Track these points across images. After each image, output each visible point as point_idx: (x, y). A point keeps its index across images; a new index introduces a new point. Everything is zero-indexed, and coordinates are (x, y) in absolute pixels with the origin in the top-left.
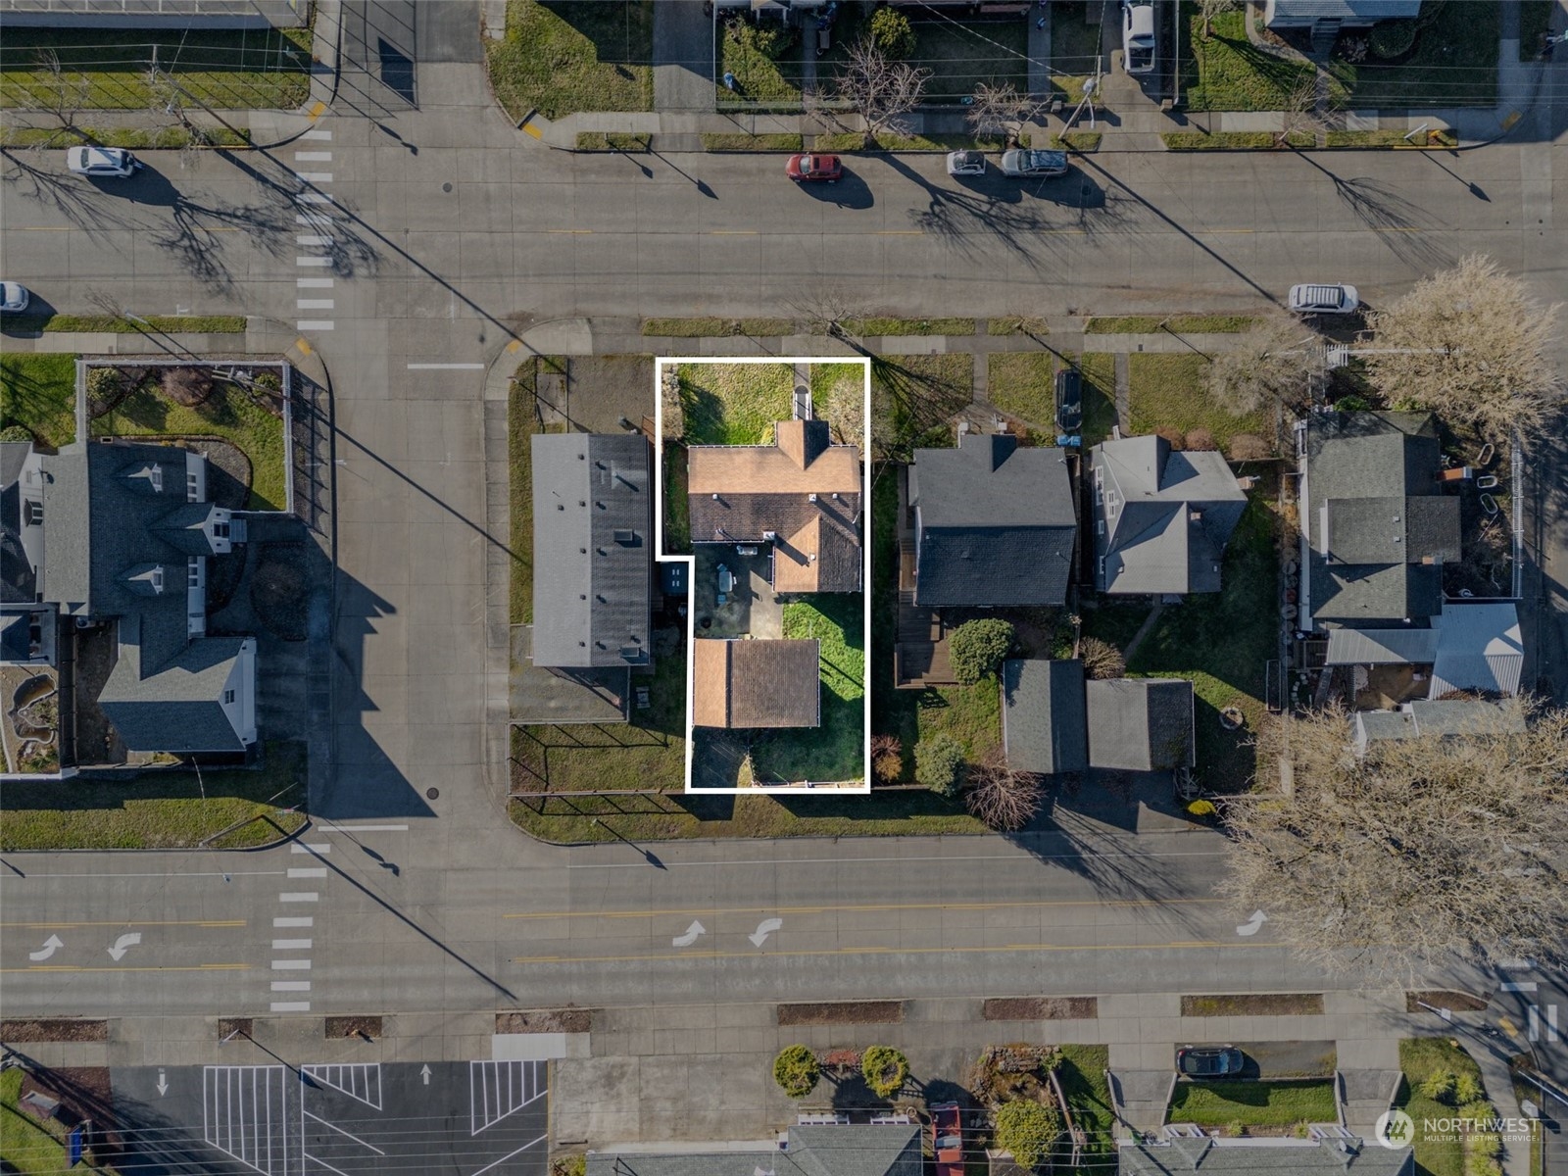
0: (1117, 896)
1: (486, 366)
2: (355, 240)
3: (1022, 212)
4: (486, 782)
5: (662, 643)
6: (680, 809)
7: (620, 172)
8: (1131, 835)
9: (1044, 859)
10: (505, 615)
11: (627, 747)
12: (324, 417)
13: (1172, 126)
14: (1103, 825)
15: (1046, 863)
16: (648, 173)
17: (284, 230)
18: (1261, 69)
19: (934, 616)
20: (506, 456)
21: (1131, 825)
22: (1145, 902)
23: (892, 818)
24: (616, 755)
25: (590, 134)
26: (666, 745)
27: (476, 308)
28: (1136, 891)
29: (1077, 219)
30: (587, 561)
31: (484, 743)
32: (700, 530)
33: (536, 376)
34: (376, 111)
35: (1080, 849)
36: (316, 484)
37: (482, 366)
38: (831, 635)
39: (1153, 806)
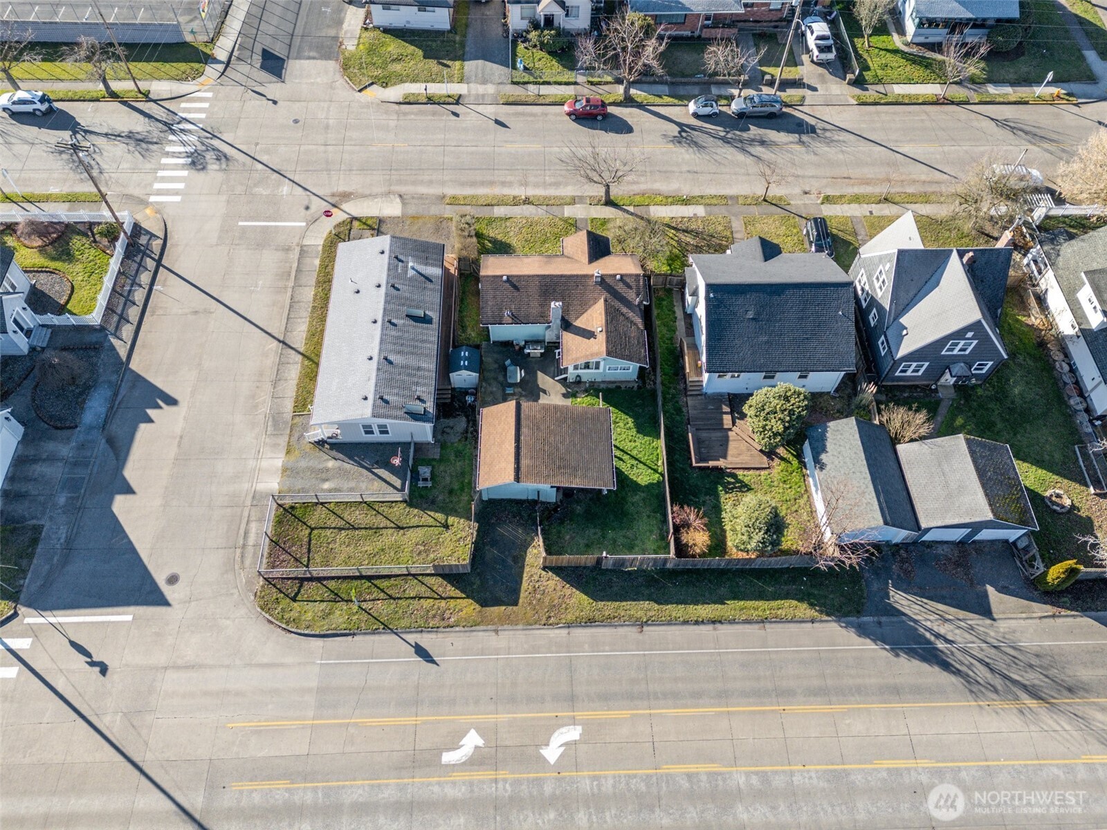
0: (994, 696)
1: (307, 224)
2: (213, 149)
3: (752, 137)
4: (237, 567)
5: (448, 430)
6: (458, 593)
7: (434, 114)
8: (988, 622)
9: (892, 649)
10: (288, 406)
11: (403, 528)
12: (153, 256)
13: (857, 91)
14: (952, 610)
15: (897, 655)
16: (456, 115)
17: (156, 143)
18: (914, 62)
19: (724, 406)
20: (313, 282)
21: (985, 611)
22: (1032, 703)
23: (704, 603)
24: (390, 537)
25: (413, 94)
26: (446, 526)
27: (305, 189)
28: (1015, 689)
29: (797, 140)
30: (377, 330)
31: (243, 526)
32: (490, 314)
33: (350, 230)
34: (251, 83)
35: (933, 638)
36: (129, 302)
37: (304, 224)
38: (621, 424)
39: (1003, 590)
